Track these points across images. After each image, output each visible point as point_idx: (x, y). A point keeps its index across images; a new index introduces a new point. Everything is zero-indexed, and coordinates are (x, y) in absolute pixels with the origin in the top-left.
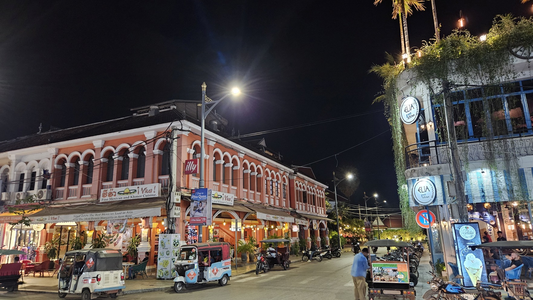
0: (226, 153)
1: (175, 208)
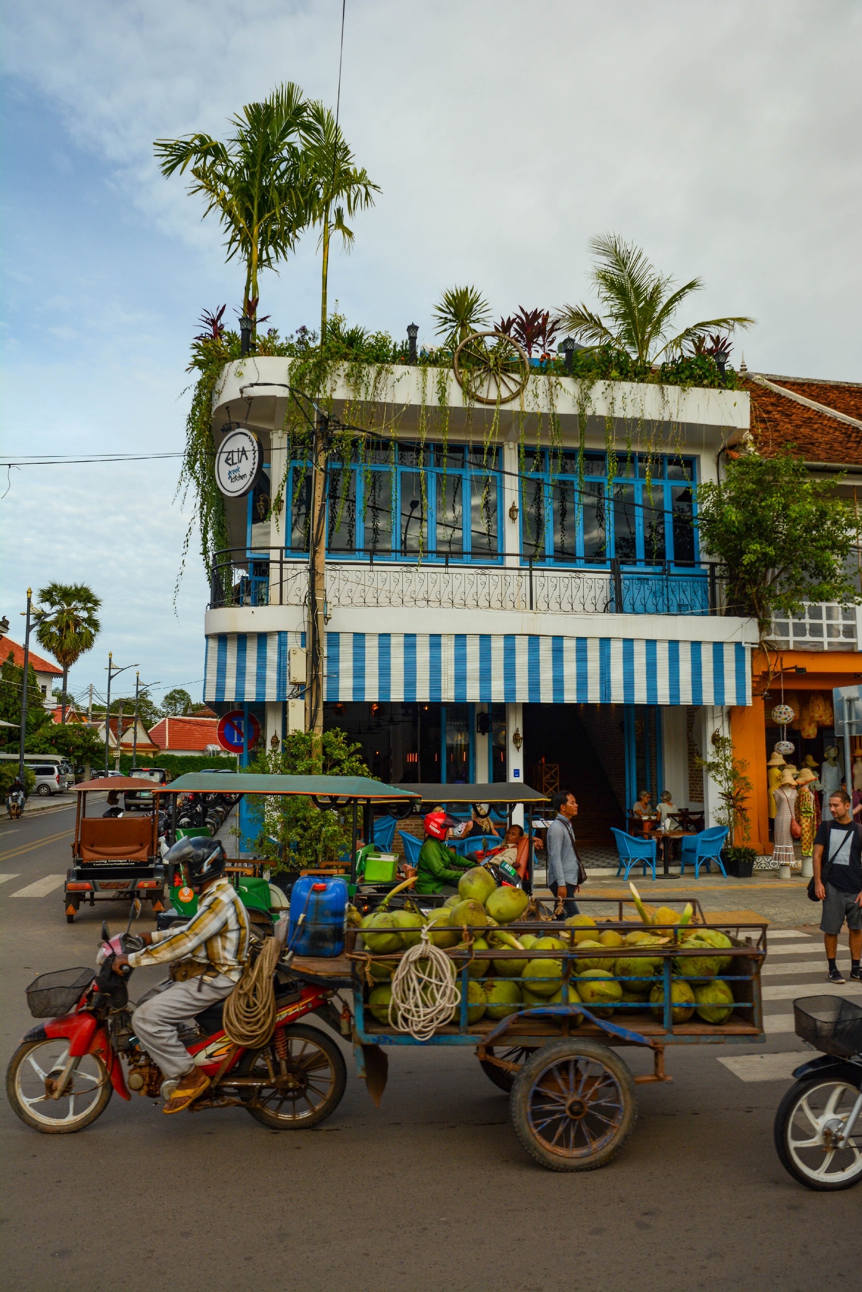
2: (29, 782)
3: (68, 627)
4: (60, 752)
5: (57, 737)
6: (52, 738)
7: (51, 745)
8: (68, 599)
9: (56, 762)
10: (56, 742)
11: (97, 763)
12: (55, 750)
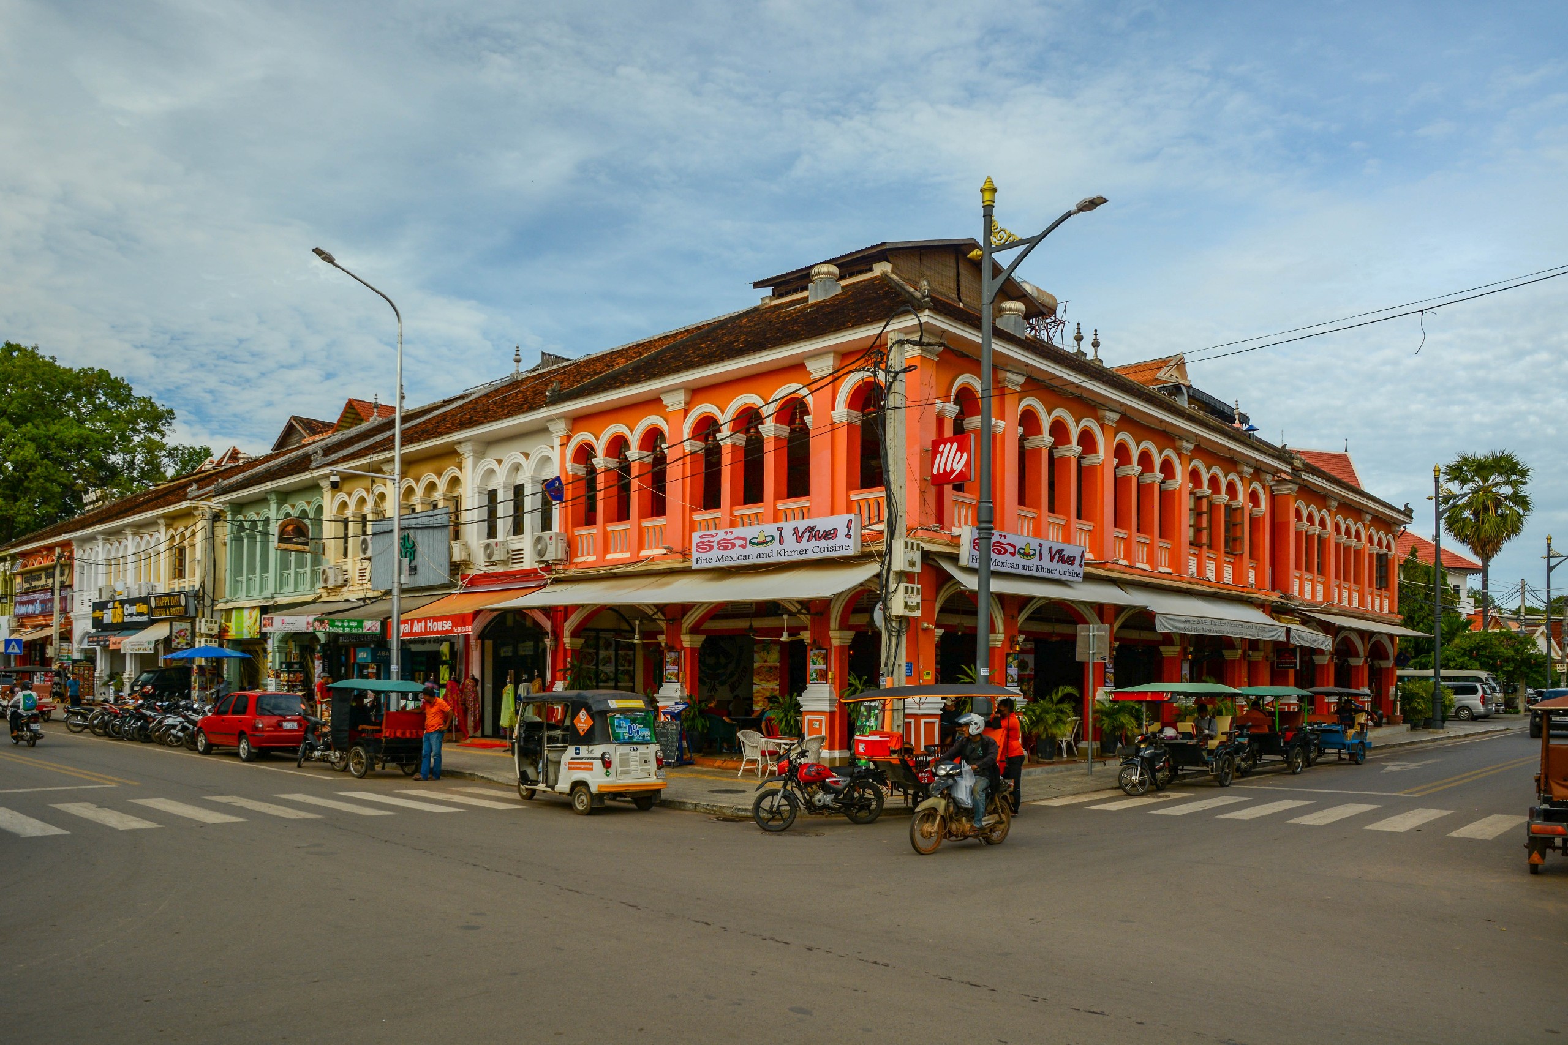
0: (1059, 412)
1: (907, 588)
2: (1447, 703)
3: (1486, 509)
4: (1483, 666)
5: (1479, 648)
6: (1471, 650)
7: (1471, 658)
8: (1483, 473)
9: (1479, 680)
10: (1478, 654)
11: (1535, 679)
12: (1477, 664)
